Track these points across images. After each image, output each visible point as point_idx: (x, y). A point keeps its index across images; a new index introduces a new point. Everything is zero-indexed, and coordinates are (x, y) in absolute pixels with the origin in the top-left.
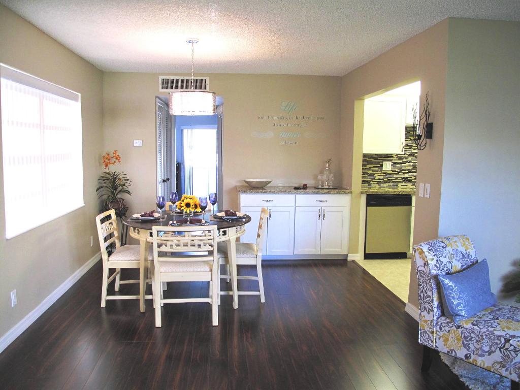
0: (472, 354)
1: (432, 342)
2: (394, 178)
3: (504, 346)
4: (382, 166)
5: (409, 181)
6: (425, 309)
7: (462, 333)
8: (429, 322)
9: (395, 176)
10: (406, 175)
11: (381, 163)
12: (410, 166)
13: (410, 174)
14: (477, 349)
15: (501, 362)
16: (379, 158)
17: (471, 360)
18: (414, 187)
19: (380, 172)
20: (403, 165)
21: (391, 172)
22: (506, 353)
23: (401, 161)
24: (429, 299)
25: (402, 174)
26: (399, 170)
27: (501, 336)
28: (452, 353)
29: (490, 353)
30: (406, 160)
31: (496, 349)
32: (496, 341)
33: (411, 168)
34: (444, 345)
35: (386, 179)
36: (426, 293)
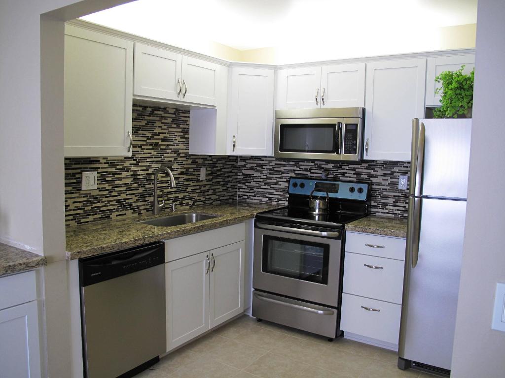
2: (103, 204)
4: (79, 181)
5: (128, 206)
9: (104, 199)
10: (123, 196)
11: (77, 176)
12: (127, 177)
13: (128, 192)
16: (73, 166)
18: (136, 215)
19: (77, 195)
20: (117, 176)
21: (97, 193)
23: (114, 170)
25: (115, 194)
26: (110, 188)
30: (121, 167)
33: (129, 181)
35: (89, 208)
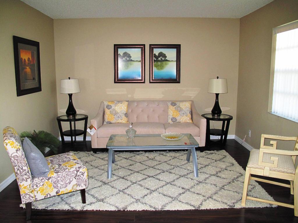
0: (60, 189)
1: (32, 197)
3: (77, 175)
6: (23, 180)
7: (52, 181)
8: (28, 187)
14: (62, 185)
15: (76, 184)
17: (60, 193)
22: (78, 178)
24: (25, 171)
27: (74, 171)
28: (47, 196)
29: (70, 183)
31: (73, 179)
32: (72, 175)
34: (42, 195)
36: (22, 169)
